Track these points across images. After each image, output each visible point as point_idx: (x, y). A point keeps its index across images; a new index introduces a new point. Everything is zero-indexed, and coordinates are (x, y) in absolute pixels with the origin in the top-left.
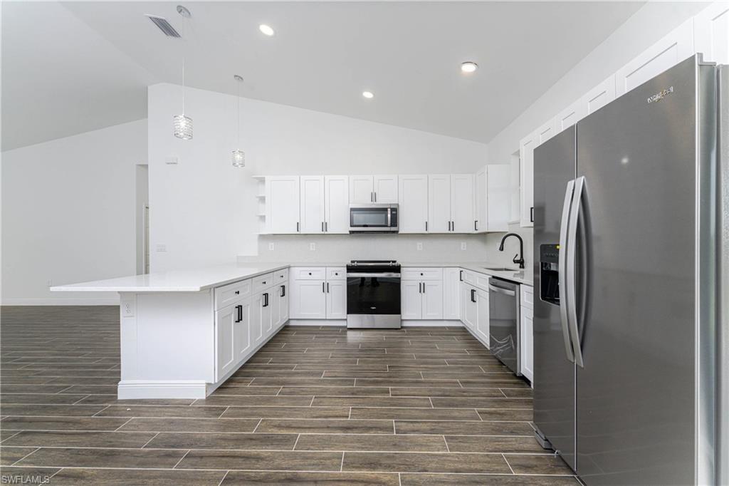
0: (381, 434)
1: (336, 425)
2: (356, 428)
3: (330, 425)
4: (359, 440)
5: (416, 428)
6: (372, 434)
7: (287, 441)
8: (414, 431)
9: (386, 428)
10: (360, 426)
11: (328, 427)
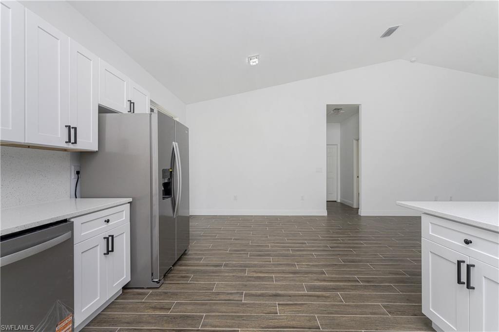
0: (253, 292)
1: (285, 298)
2: (270, 296)
3: (290, 298)
4: (267, 288)
5: (229, 296)
6: (259, 292)
7: (311, 288)
8: (231, 294)
9: (249, 296)
10: (267, 297)
11: (290, 296)
